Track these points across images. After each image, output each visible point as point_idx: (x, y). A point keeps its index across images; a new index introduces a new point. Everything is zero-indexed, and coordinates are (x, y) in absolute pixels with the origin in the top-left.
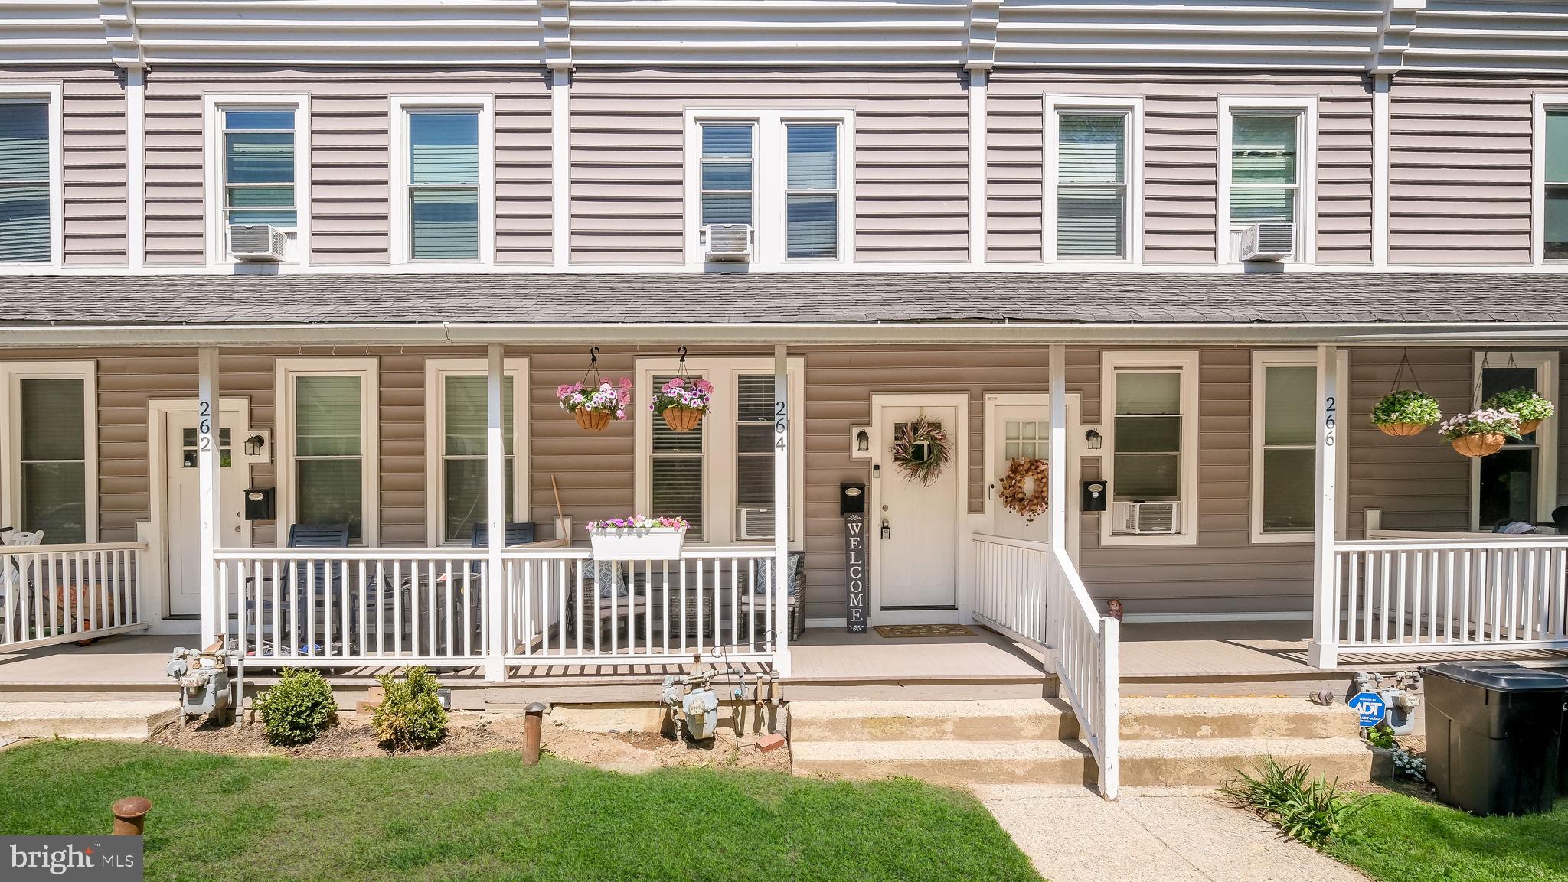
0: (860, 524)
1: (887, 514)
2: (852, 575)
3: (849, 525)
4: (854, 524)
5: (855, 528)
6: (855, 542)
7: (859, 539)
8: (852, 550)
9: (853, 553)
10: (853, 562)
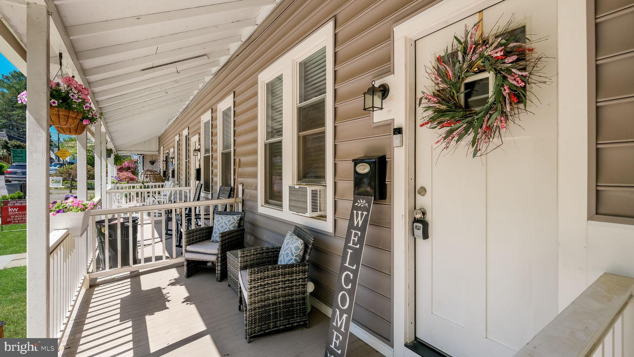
0: (365, 213)
1: (421, 201)
2: (344, 286)
3: (355, 212)
4: (360, 212)
5: (359, 218)
6: (355, 237)
7: (359, 233)
8: (350, 248)
9: (350, 251)
10: (347, 265)
